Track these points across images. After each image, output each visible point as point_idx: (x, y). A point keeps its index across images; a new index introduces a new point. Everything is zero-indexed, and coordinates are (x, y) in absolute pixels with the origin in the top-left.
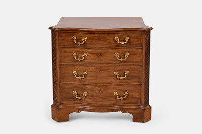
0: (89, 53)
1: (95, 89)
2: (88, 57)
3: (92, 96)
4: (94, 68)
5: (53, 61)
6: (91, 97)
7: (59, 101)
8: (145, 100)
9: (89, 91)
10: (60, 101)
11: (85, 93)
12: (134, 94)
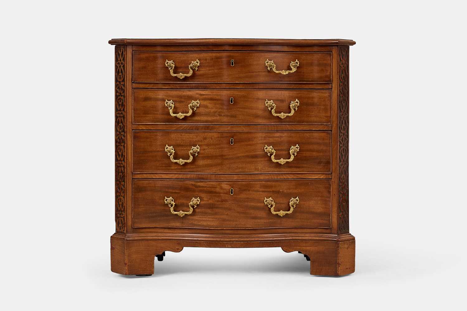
0: (205, 99)
1: (218, 190)
2: (202, 110)
3: (211, 207)
4: (215, 135)
5: (117, 122)
6: (209, 211)
7: (130, 223)
8: (339, 218)
9: (203, 195)
10: (133, 223)
11: (195, 201)
12: (312, 203)
